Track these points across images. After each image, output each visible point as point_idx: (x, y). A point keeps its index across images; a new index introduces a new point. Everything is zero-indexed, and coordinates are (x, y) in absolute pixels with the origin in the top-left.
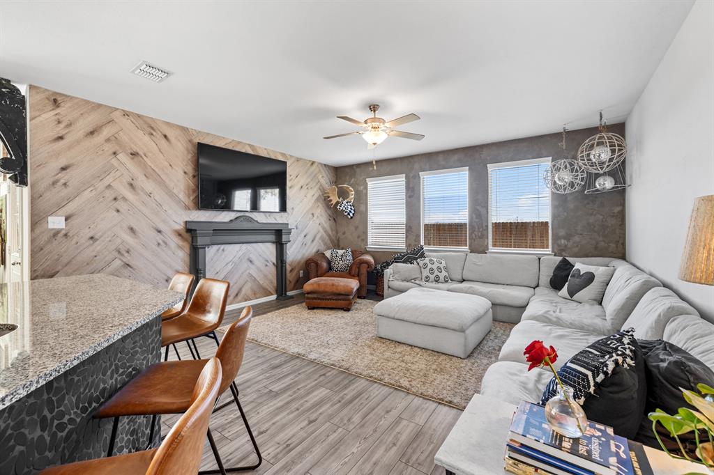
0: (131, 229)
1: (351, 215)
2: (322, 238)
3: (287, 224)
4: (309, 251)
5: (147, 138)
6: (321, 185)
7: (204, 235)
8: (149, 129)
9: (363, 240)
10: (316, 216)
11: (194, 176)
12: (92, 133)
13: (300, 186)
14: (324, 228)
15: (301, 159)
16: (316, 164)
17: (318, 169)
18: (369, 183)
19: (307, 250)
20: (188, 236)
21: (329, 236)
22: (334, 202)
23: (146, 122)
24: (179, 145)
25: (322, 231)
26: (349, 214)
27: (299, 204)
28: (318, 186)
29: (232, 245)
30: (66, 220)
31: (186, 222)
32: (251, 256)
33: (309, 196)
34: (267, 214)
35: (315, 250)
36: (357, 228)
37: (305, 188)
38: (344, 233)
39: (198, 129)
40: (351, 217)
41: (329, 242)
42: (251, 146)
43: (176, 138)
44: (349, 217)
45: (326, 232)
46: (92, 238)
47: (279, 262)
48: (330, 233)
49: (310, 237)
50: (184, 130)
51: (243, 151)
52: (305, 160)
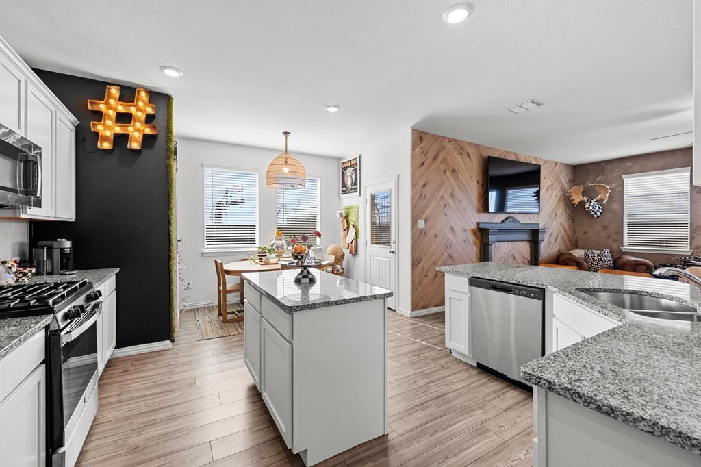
0: (452, 228)
1: (598, 214)
2: (562, 237)
3: (538, 224)
4: (553, 250)
5: (459, 157)
6: (562, 185)
7: (494, 234)
8: (460, 150)
9: (615, 241)
10: (558, 215)
11: (482, 185)
12: (435, 158)
13: (546, 187)
14: (564, 228)
15: (548, 161)
16: (558, 165)
17: (559, 170)
18: (625, 180)
19: (552, 249)
20: (478, 234)
21: (567, 235)
22: (577, 201)
23: (459, 145)
24: (474, 159)
25: (563, 231)
26: (596, 213)
27: (546, 205)
28: (559, 186)
29: (503, 243)
30: (425, 221)
31: (478, 223)
32: (515, 253)
33: (553, 196)
34: (525, 215)
35: (557, 250)
36: (605, 228)
37: (550, 189)
38: (586, 233)
39: (484, 145)
40: (598, 217)
41: (567, 242)
42: (515, 154)
43: (473, 155)
44: (596, 216)
45: (565, 231)
46: (435, 235)
47: (533, 259)
48: (568, 232)
49: (554, 236)
50: (477, 146)
51: (510, 159)
52: (550, 161)
